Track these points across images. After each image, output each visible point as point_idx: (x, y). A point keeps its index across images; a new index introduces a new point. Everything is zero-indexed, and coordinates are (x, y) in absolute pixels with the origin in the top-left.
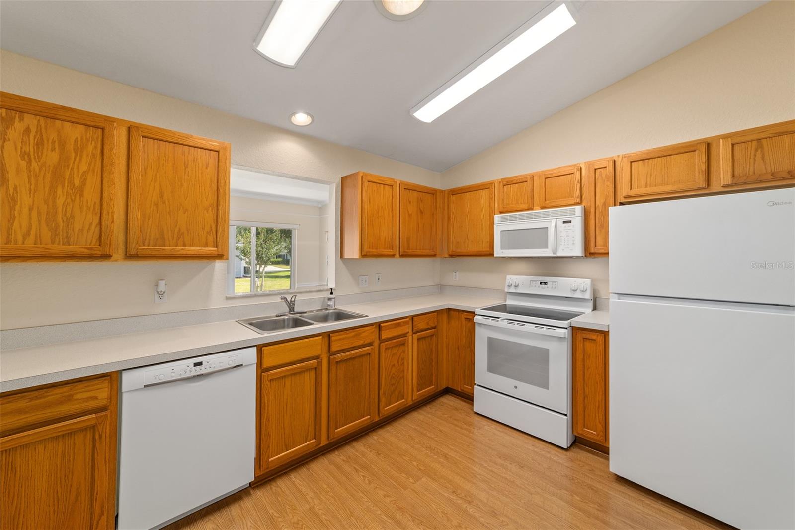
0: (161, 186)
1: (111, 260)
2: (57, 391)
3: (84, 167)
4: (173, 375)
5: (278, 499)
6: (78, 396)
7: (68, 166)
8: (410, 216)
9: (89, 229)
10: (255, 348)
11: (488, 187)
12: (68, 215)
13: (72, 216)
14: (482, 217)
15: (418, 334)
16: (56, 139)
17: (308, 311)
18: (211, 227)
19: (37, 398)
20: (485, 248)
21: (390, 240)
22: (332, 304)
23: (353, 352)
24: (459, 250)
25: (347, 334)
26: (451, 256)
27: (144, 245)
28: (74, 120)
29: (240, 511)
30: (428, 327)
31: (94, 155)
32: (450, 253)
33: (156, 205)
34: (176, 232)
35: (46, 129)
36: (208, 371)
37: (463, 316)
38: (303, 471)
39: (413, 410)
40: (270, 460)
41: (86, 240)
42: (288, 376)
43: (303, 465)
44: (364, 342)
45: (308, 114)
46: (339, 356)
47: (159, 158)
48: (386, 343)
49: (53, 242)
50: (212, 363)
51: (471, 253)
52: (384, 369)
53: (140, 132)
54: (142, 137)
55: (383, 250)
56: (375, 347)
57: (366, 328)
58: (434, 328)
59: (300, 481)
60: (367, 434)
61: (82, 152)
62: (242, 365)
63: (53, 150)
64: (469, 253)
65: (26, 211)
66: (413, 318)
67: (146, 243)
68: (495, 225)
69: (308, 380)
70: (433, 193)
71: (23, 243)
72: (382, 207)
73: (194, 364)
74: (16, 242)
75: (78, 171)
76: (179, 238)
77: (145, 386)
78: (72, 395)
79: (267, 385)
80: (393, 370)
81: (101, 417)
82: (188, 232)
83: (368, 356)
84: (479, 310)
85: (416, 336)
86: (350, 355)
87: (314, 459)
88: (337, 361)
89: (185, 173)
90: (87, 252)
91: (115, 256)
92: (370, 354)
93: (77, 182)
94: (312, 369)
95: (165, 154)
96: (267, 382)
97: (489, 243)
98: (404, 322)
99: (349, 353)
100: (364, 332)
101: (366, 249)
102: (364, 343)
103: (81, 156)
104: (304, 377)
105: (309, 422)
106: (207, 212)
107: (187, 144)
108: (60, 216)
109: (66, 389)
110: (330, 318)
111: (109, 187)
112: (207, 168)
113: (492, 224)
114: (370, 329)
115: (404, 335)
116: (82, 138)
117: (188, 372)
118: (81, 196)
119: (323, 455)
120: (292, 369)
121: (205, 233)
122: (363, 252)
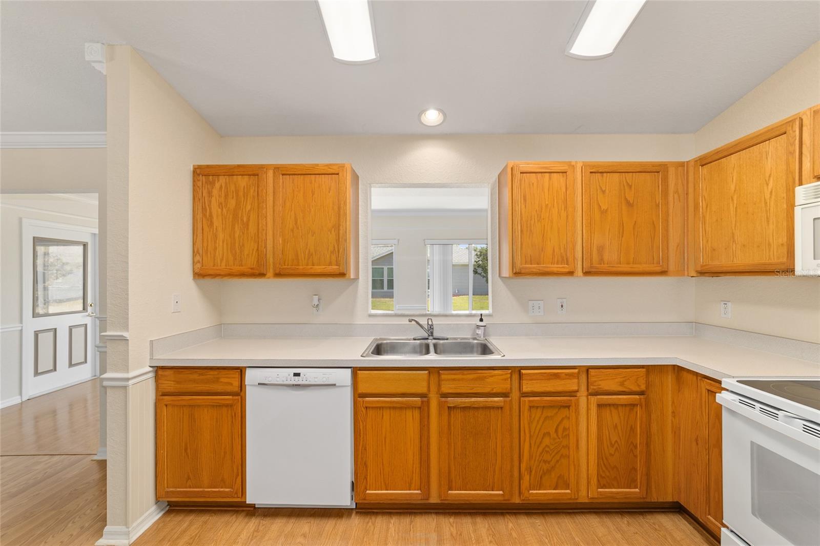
0: (295, 214)
1: (266, 277)
2: (212, 372)
3: (249, 207)
4: (278, 379)
5: (363, 538)
6: (222, 380)
7: (240, 207)
8: (604, 212)
9: (252, 253)
10: (350, 370)
11: (783, 131)
12: (241, 244)
13: (243, 245)
14: (767, 196)
15: (599, 397)
16: (234, 190)
17: (450, 338)
18: (334, 247)
19: (202, 374)
20: (775, 257)
21: (562, 251)
22: (480, 333)
23: (473, 399)
24: (716, 263)
25: (463, 374)
26: (702, 273)
27: (285, 265)
28: (242, 173)
29: (331, 530)
30: (621, 389)
31: (254, 197)
32: (699, 269)
33: (292, 231)
34: (307, 253)
35: (229, 184)
36: (305, 382)
37: (705, 385)
38: (406, 521)
39: (595, 513)
40: (368, 492)
41: (250, 262)
42: (386, 408)
43: (410, 514)
44: (493, 390)
45: (440, 110)
46: (452, 401)
47: (293, 191)
48: (531, 399)
49: (234, 264)
50: (309, 376)
51: (741, 269)
52: (528, 435)
53: (280, 172)
54: (282, 175)
55: (551, 266)
56: (511, 401)
57: (496, 372)
58: (642, 393)
59: (395, 530)
60: (502, 514)
61: (247, 196)
62: (334, 385)
63: (233, 198)
64: (737, 269)
65: (221, 244)
66: (587, 371)
67: (286, 264)
68: (796, 208)
69: (411, 420)
70: (659, 170)
71: (220, 266)
72: (547, 205)
73: (294, 373)
74: (217, 266)
75: (246, 211)
76: (309, 258)
77: (259, 384)
78: (218, 378)
79: (362, 411)
80: (547, 441)
81: (235, 399)
82: (316, 253)
83: (500, 411)
84: (733, 381)
85: (594, 400)
86: (468, 402)
87: (426, 513)
88: (449, 405)
89: (313, 199)
90: (250, 271)
91: (268, 275)
92: (502, 408)
93: (245, 219)
94: (415, 407)
95: (298, 186)
96: (363, 408)
97: (785, 247)
98: (567, 374)
99: (468, 400)
100: (492, 376)
101: (518, 265)
102: (492, 392)
103: (247, 199)
104: (405, 414)
105: (413, 467)
106: (331, 233)
107: (313, 173)
108: (237, 245)
109: (215, 372)
110: (475, 349)
111: (262, 220)
112: (329, 192)
113: (791, 205)
114: (502, 375)
115: (573, 394)
116: (247, 185)
117: (289, 380)
118: (248, 229)
119: (437, 513)
120: (391, 402)
121: (329, 253)
122: (514, 270)
